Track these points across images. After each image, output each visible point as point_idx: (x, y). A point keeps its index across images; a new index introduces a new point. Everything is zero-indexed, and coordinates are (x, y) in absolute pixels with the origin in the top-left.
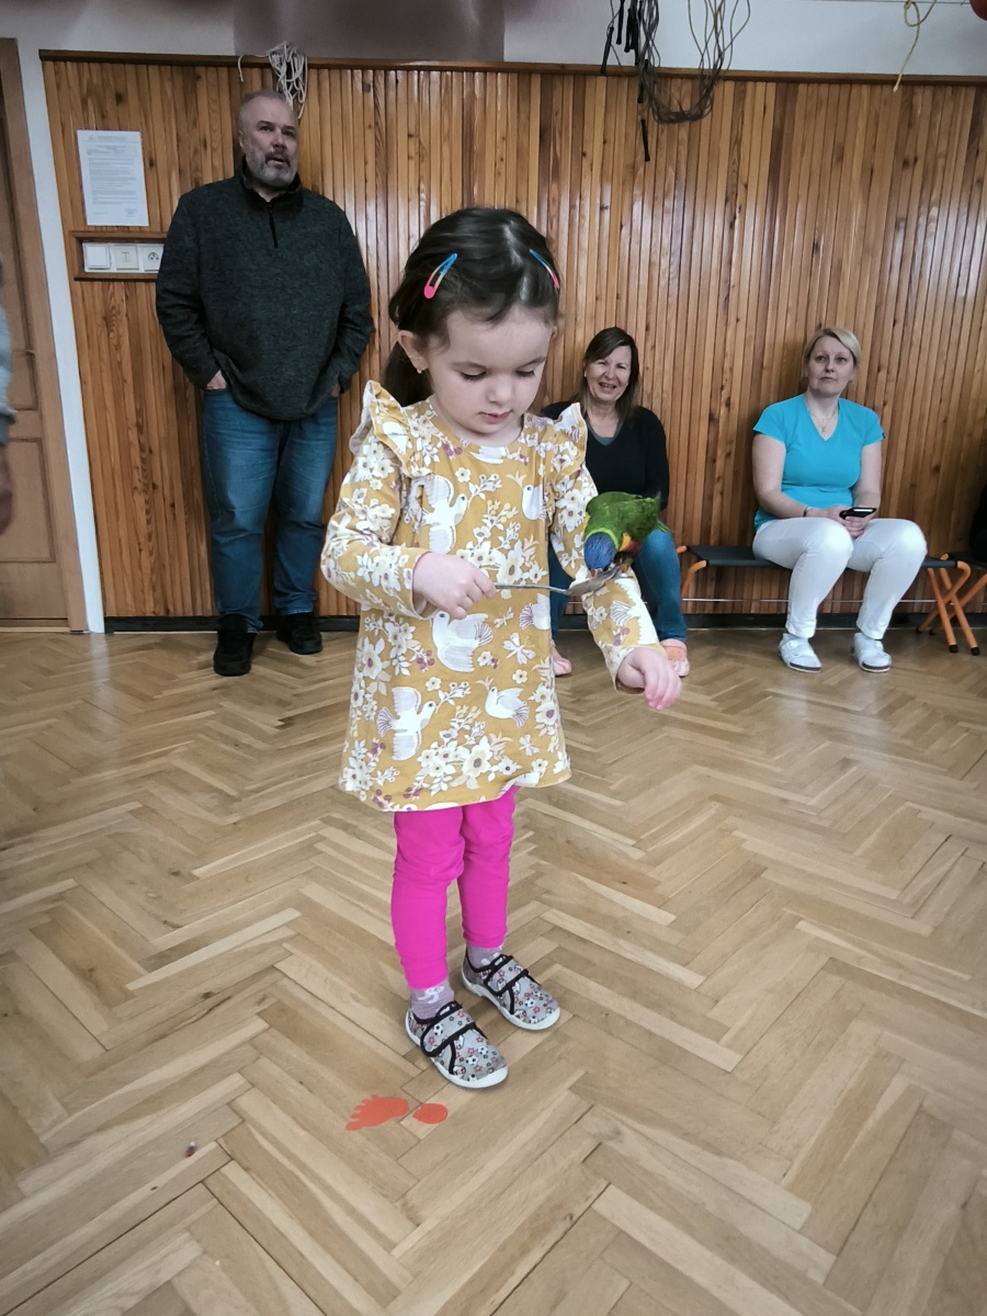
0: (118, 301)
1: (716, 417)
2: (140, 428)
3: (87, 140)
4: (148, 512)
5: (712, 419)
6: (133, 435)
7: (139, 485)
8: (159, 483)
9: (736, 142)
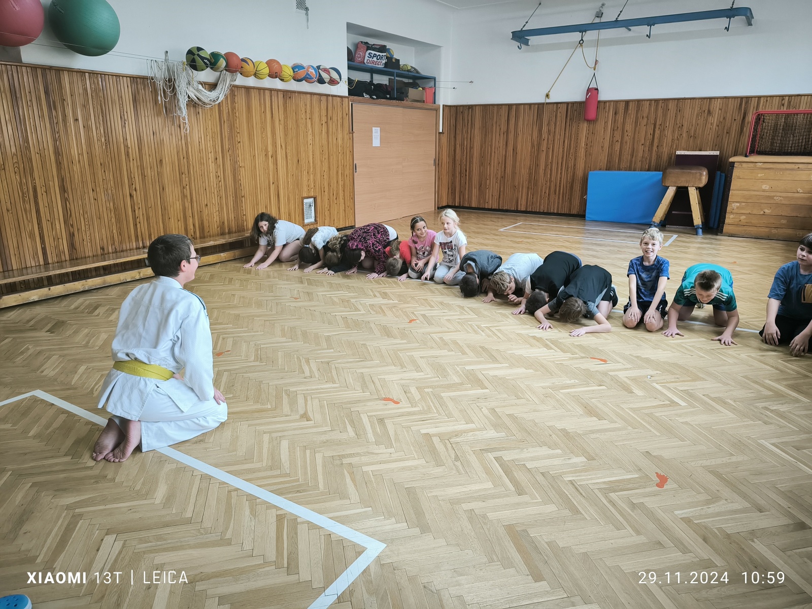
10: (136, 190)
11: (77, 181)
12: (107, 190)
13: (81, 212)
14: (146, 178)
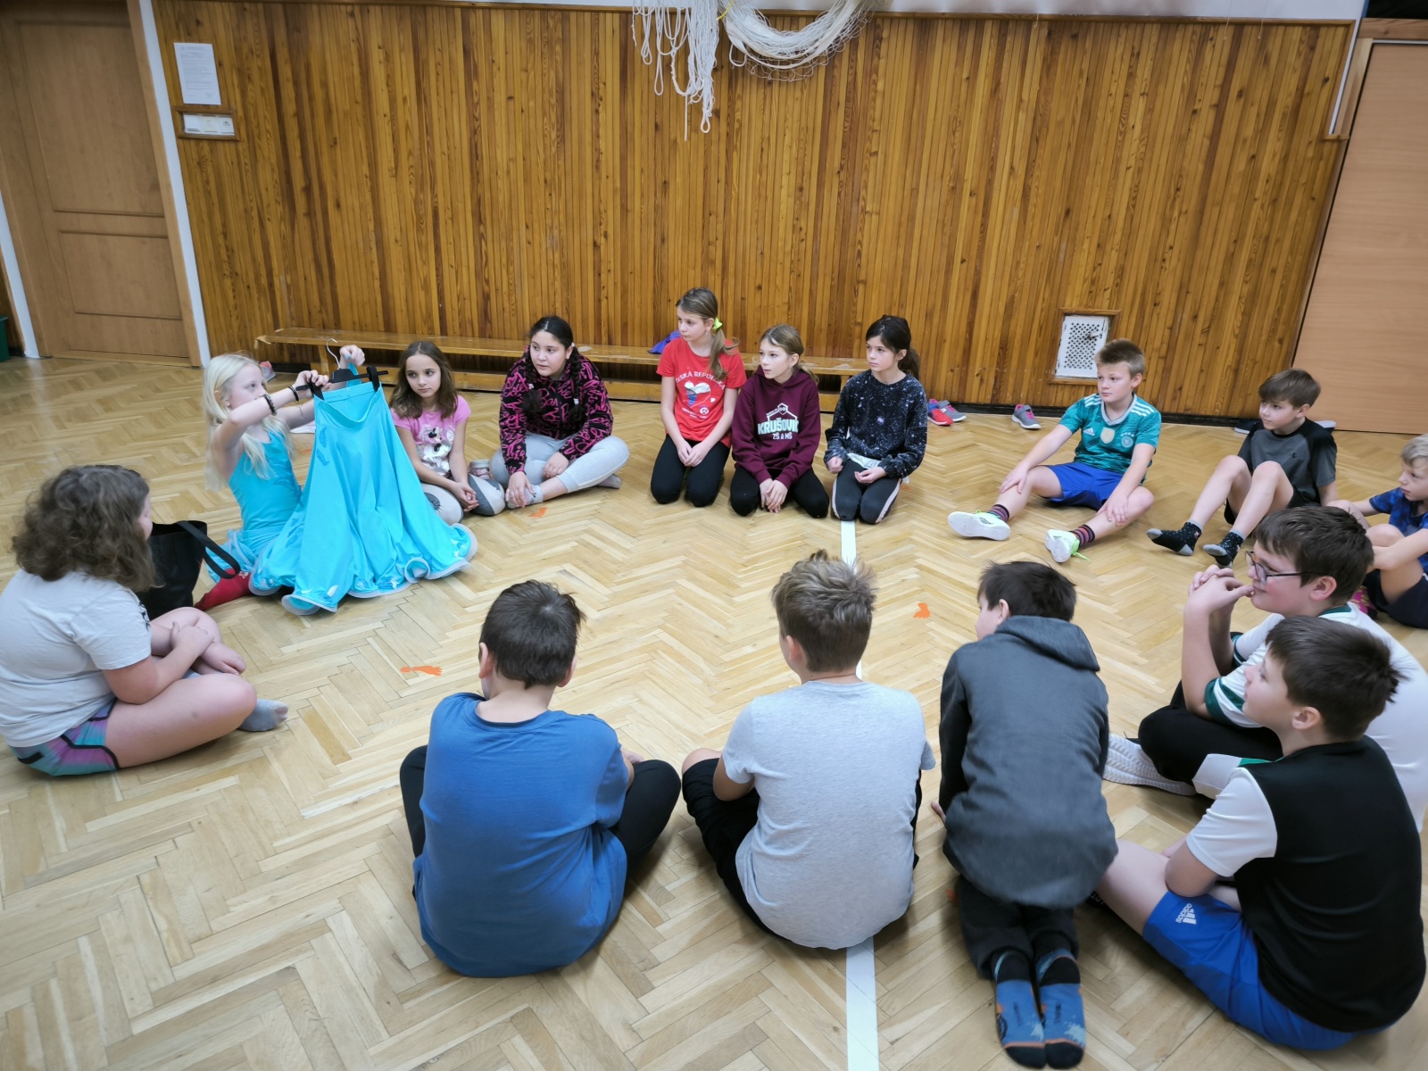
0: (206, 153)
1: (598, 244)
2: (225, 235)
3: (180, 48)
4: (234, 291)
5: (596, 245)
6: (221, 240)
7: (227, 273)
8: (239, 272)
9: (596, 53)
10: (606, 236)
11: (501, 206)
12: (551, 228)
13: (504, 260)
14: (629, 214)
